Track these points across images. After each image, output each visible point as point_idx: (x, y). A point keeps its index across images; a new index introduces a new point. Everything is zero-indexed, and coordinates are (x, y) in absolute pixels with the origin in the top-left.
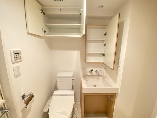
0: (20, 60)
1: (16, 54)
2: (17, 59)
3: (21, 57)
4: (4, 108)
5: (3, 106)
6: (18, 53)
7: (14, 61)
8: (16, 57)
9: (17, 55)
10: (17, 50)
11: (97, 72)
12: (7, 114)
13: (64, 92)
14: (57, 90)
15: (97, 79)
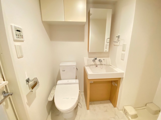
0: (21, 39)
1: (17, 31)
2: (19, 37)
3: (22, 36)
4: (6, 92)
5: (5, 90)
6: (19, 31)
7: (16, 38)
8: (17, 34)
9: (19, 32)
10: (18, 27)
11: (100, 60)
12: (10, 98)
13: (68, 81)
14: (60, 79)
15: (101, 68)
